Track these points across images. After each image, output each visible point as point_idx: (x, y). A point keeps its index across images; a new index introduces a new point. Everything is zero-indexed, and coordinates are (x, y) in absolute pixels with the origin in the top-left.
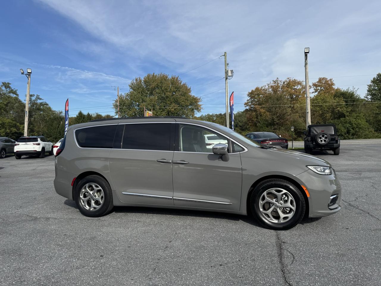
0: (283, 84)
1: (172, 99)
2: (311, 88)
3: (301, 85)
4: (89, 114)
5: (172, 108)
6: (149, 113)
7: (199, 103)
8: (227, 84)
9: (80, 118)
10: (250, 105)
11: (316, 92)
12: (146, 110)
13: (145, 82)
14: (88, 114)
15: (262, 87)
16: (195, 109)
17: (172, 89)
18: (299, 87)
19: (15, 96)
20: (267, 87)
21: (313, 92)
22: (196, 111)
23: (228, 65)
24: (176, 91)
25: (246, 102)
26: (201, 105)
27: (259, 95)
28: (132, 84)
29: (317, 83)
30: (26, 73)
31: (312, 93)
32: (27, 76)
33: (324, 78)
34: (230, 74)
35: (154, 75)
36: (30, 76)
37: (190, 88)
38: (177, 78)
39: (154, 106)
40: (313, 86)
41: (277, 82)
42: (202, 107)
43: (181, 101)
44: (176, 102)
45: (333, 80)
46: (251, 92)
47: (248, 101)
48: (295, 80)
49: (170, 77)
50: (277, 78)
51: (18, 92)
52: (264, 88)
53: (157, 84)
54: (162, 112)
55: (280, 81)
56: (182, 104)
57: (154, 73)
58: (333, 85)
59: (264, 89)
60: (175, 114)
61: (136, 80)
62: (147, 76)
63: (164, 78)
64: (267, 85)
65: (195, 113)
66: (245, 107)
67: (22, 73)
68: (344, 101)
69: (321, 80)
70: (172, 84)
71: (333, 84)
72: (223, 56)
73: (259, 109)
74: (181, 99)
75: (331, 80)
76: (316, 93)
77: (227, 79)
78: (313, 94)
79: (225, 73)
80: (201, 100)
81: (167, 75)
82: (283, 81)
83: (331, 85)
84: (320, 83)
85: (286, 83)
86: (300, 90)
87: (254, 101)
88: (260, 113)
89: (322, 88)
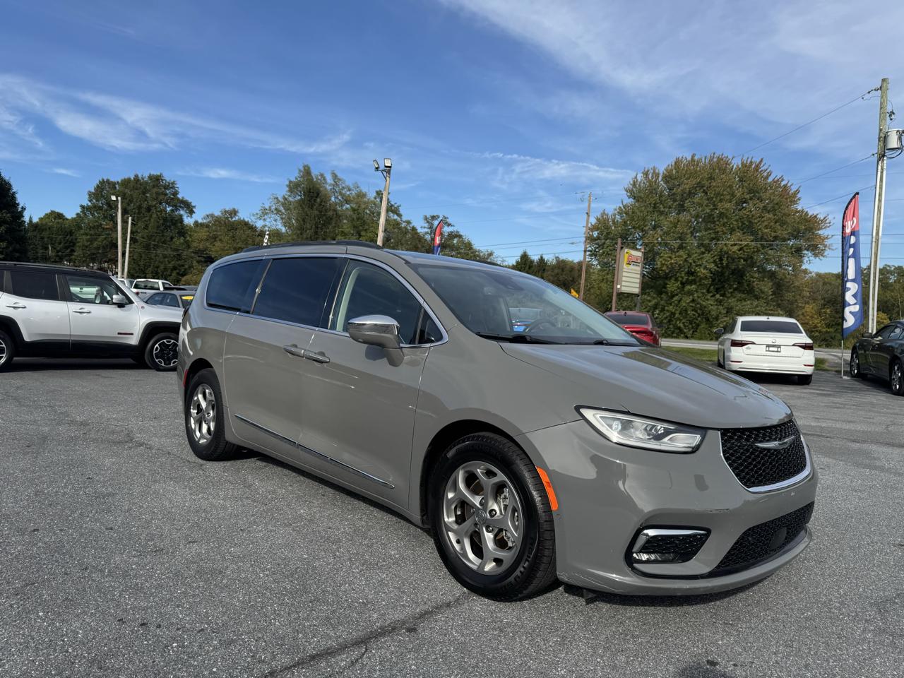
1: (737, 221)
4: (542, 260)
5: (732, 245)
6: (630, 256)
7: (820, 232)
8: (882, 172)
9: (523, 266)
12: (622, 248)
13: (668, 178)
14: (542, 257)
16: (808, 250)
17: (739, 194)
19: (396, 217)
22: (810, 254)
23: (890, 116)
24: (751, 199)
26: (825, 238)
28: (634, 185)
30: (382, 167)
32: (385, 173)
34: (893, 143)
35: (693, 160)
36: (389, 174)
37: (798, 191)
38: (758, 166)
39: (680, 238)
42: (828, 242)
43: (760, 227)
44: (748, 227)
49: (736, 163)
51: (402, 211)
54: (703, 253)
56: (763, 234)
57: (693, 156)
60: (742, 261)
61: (646, 174)
62: (673, 164)
63: (720, 166)
65: (806, 259)
67: (377, 168)
70: (741, 180)
74: (763, 222)
77: (882, 156)
79: (879, 141)
80: (828, 225)
81: (730, 157)
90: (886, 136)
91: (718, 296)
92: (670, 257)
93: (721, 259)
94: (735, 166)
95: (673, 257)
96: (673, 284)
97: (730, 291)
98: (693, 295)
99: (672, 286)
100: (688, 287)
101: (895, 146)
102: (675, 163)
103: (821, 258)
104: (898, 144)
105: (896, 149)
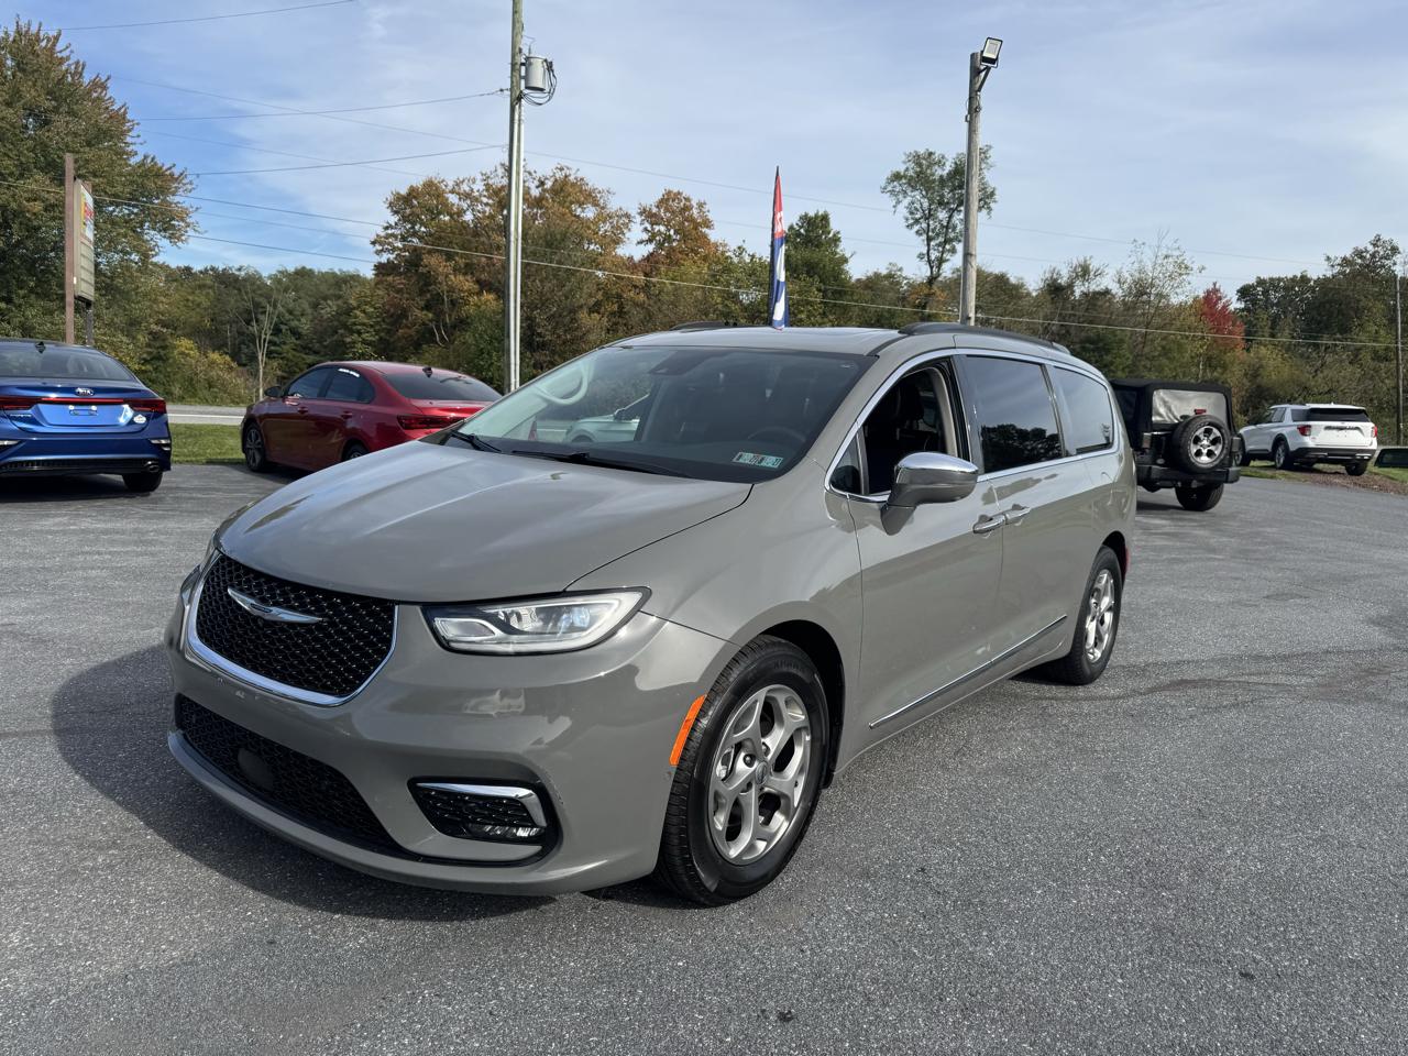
0: (537, 187)
2: (630, 221)
3: (595, 204)
7: (170, 198)
8: (520, 125)
10: (400, 249)
11: (650, 241)
15: (457, 184)
18: (589, 213)
20: (479, 186)
21: (641, 242)
25: (383, 234)
26: (186, 211)
27: (439, 213)
29: (654, 210)
31: (638, 243)
33: (679, 193)
34: (538, 78)
38: (54, 45)
40: (638, 219)
45: (707, 207)
46: (409, 194)
47: (386, 228)
48: (582, 179)
52: (467, 189)
58: (708, 227)
59: (467, 196)
64: (479, 177)
66: (378, 253)
68: (819, 290)
69: (668, 200)
70: (20, 68)
71: (707, 224)
73: (447, 277)
74: (87, 161)
75: (701, 205)
76: (650, 248)
77: (517, 99)
78: (640, 246)
79: (513, 70)
80: (189, 187)
82: (539, 175)
83: (699, 224)
84: (667, 210)
85: (549, 184)
86: (595, 223)
87: (415, 234)
88: (451, 290)
89: (672, 232)
90: (528, 63)
101: (540, 85)
103: (180, 244)
104: (544, 83)
105: (542, 90)
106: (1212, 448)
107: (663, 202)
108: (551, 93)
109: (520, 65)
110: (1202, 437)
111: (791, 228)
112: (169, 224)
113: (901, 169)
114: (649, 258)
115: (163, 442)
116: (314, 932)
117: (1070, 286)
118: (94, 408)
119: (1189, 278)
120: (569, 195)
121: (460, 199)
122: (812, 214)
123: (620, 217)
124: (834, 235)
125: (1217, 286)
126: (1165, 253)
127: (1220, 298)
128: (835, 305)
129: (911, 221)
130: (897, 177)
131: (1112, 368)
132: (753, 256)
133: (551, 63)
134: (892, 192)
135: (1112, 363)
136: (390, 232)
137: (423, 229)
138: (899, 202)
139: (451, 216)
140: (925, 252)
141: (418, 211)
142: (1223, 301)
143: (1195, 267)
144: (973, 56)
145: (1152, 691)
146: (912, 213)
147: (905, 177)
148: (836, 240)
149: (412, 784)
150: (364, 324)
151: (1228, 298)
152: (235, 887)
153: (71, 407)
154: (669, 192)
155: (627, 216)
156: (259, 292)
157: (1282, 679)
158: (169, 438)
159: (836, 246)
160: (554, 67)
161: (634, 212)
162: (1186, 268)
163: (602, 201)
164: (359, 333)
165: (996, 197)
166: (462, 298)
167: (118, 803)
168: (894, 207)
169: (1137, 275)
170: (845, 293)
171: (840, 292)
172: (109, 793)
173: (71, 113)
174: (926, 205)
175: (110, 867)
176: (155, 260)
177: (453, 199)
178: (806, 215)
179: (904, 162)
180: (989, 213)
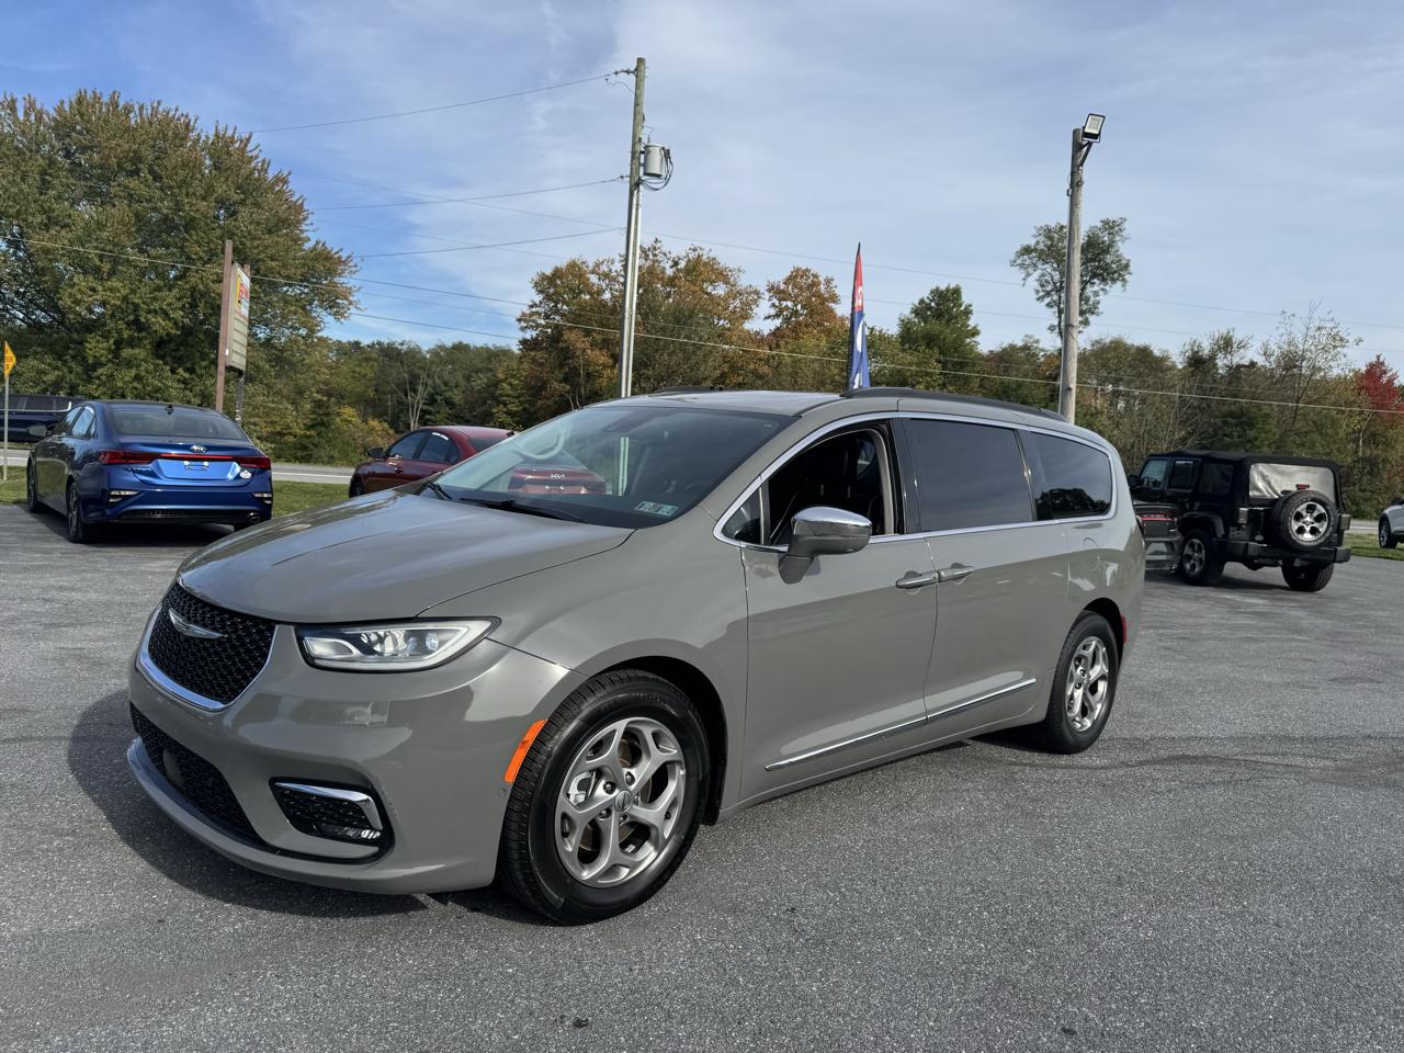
0: (671, 267)
2: (759, 298)
3: (727, 282)
5: (213, 282)
7: (340, 280)
8: (637, 209)
10: (543, 326)
11: (777, 316)
12: (233, 262)
13: (63, 127)
15: (597, 265)
16: (321, 306)
17: (220, 189)
18: (720, 290)
20: (618, 266)
21: (769, 317)
22: (325, 313)
24: (243, 203)
25: (528, 312)
26: (350, 291)
27: (581, 292)
29: (782, 287)
31: (766, 318)
33: (807, 270)
34: (656, 165)
38: (243, 150)
40: (767, 295)
41: (655, 255)
42: (353, 297)
43: (262, 256)
45: (834, 283)
46: (553, 275)
47: (531, 307)
48: (714, 259)
50: (656, 241)
52: (606, 269)
53: (135, 152)
55: (665, 255)
58: (834, 302)
59: (606, 276)
62: (73, 100)
63: (173, 132)
65: (321, 321)
66: (523, 329)
68: (938, 361)
69: (796, 277)
70: (216, 167)
71: (834, 299)
72: (628, 72)
73: (584, 350)
74: (266, 247)
75: (828, 281)
76: (778, 322)
77: (637, 183)
78: (767, 321)
79: (633, 158)
80: (353, 269)
81: (192, 118)
82: (674, 255)
83: (827, 300)
84: (795, 286)
85: (682, 264)
86: (725, 299)
87: (557, 312)
88: (588, 363)
89: (799, 307)
90: (647, 151)
91: (181, 371)
92: (93, 290)
93: (193, 305)
94: (203, 138)
95: (100, 288)
96: (98, 341)
97: (204, 364)
98: (138, 366)
99: (96, 347)
100: (126, 352)
101: (658, 173)
102: (79, 102)
103: (342, 320)
104: (661, 169)
105: (658, 176)
106: (1316, 525)
107: (791, 279)
108: (667, 180)
109: (640, 154)
110: (1304, 513)
111: (922, 301)
112: (335, 302)
113: (1032, 242)
114: (776, 333)
115: (265, 495)
116: (201, 916)
117: (1213, 357)
118: (206, 463)
119: (1345, 350)
120: (701, 274)
121: (599, 279)
122: (943, 288)
123: (749, 294)
124: (966, 309)
125: (1381, 360)
126: (1317, 323)
127: (1385, 372)
128: (955, 376)
129: (1042, 294)
130: (1027, 250)
131: (1257, 443)
132: (872, 329)
133: (668, 151)
134: (1022, 265)
135: (1256, 439)
136: (534, 310)
137: (565, 307)
138: (1028, 275)
139: (591, 294)
140: (1056, 322)
141: (561, 290)
142: (1389, 374)
143: (1352, 339)
144: (1075, 132)
145: (1141, 764)
146: (1042, 286)
147: (1035, 250)
148: (968, 312)
149: (272, 782)
150: (508, 396)
151: (1394, 371)
152: (154, 874)
153: (186, 463)
154: (798, 269)
155: (757, 292)
156: (418, 364)
157: (1299, 761)
158: (271, 492)
159: (968, 319)
160: (671, 155)
161: (762, 288)
162: (1342, 340)
163: (732, 279)
164: (505, 405)
165: (1131, 269)
166: (597, 372)
167: (94, 800)
168: (1024, 279)
169: (1286, 347)
170: (967, 364)
171: (961, 363)
172: (89, 791)
173: (257, 205)
174: (1057, 276)
175: (60, 850)
176: (319, 334)
177: (594, 279)
178: (937, 289)
179: (1035, 236)
180: (1123, 286)
